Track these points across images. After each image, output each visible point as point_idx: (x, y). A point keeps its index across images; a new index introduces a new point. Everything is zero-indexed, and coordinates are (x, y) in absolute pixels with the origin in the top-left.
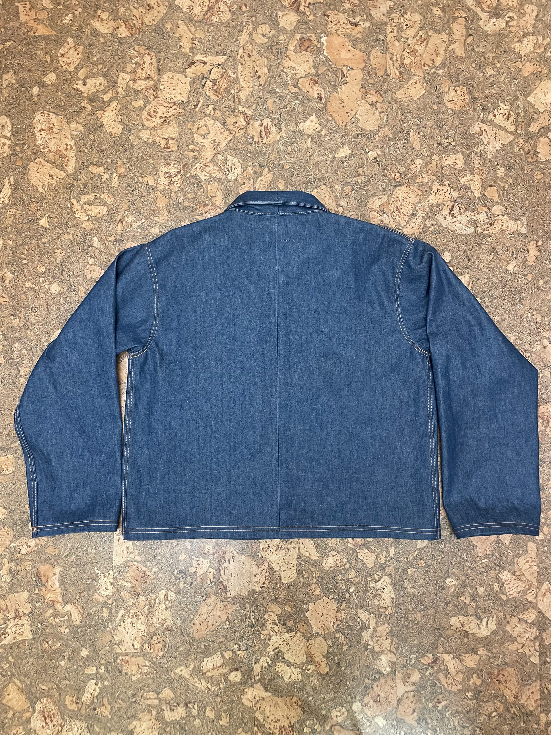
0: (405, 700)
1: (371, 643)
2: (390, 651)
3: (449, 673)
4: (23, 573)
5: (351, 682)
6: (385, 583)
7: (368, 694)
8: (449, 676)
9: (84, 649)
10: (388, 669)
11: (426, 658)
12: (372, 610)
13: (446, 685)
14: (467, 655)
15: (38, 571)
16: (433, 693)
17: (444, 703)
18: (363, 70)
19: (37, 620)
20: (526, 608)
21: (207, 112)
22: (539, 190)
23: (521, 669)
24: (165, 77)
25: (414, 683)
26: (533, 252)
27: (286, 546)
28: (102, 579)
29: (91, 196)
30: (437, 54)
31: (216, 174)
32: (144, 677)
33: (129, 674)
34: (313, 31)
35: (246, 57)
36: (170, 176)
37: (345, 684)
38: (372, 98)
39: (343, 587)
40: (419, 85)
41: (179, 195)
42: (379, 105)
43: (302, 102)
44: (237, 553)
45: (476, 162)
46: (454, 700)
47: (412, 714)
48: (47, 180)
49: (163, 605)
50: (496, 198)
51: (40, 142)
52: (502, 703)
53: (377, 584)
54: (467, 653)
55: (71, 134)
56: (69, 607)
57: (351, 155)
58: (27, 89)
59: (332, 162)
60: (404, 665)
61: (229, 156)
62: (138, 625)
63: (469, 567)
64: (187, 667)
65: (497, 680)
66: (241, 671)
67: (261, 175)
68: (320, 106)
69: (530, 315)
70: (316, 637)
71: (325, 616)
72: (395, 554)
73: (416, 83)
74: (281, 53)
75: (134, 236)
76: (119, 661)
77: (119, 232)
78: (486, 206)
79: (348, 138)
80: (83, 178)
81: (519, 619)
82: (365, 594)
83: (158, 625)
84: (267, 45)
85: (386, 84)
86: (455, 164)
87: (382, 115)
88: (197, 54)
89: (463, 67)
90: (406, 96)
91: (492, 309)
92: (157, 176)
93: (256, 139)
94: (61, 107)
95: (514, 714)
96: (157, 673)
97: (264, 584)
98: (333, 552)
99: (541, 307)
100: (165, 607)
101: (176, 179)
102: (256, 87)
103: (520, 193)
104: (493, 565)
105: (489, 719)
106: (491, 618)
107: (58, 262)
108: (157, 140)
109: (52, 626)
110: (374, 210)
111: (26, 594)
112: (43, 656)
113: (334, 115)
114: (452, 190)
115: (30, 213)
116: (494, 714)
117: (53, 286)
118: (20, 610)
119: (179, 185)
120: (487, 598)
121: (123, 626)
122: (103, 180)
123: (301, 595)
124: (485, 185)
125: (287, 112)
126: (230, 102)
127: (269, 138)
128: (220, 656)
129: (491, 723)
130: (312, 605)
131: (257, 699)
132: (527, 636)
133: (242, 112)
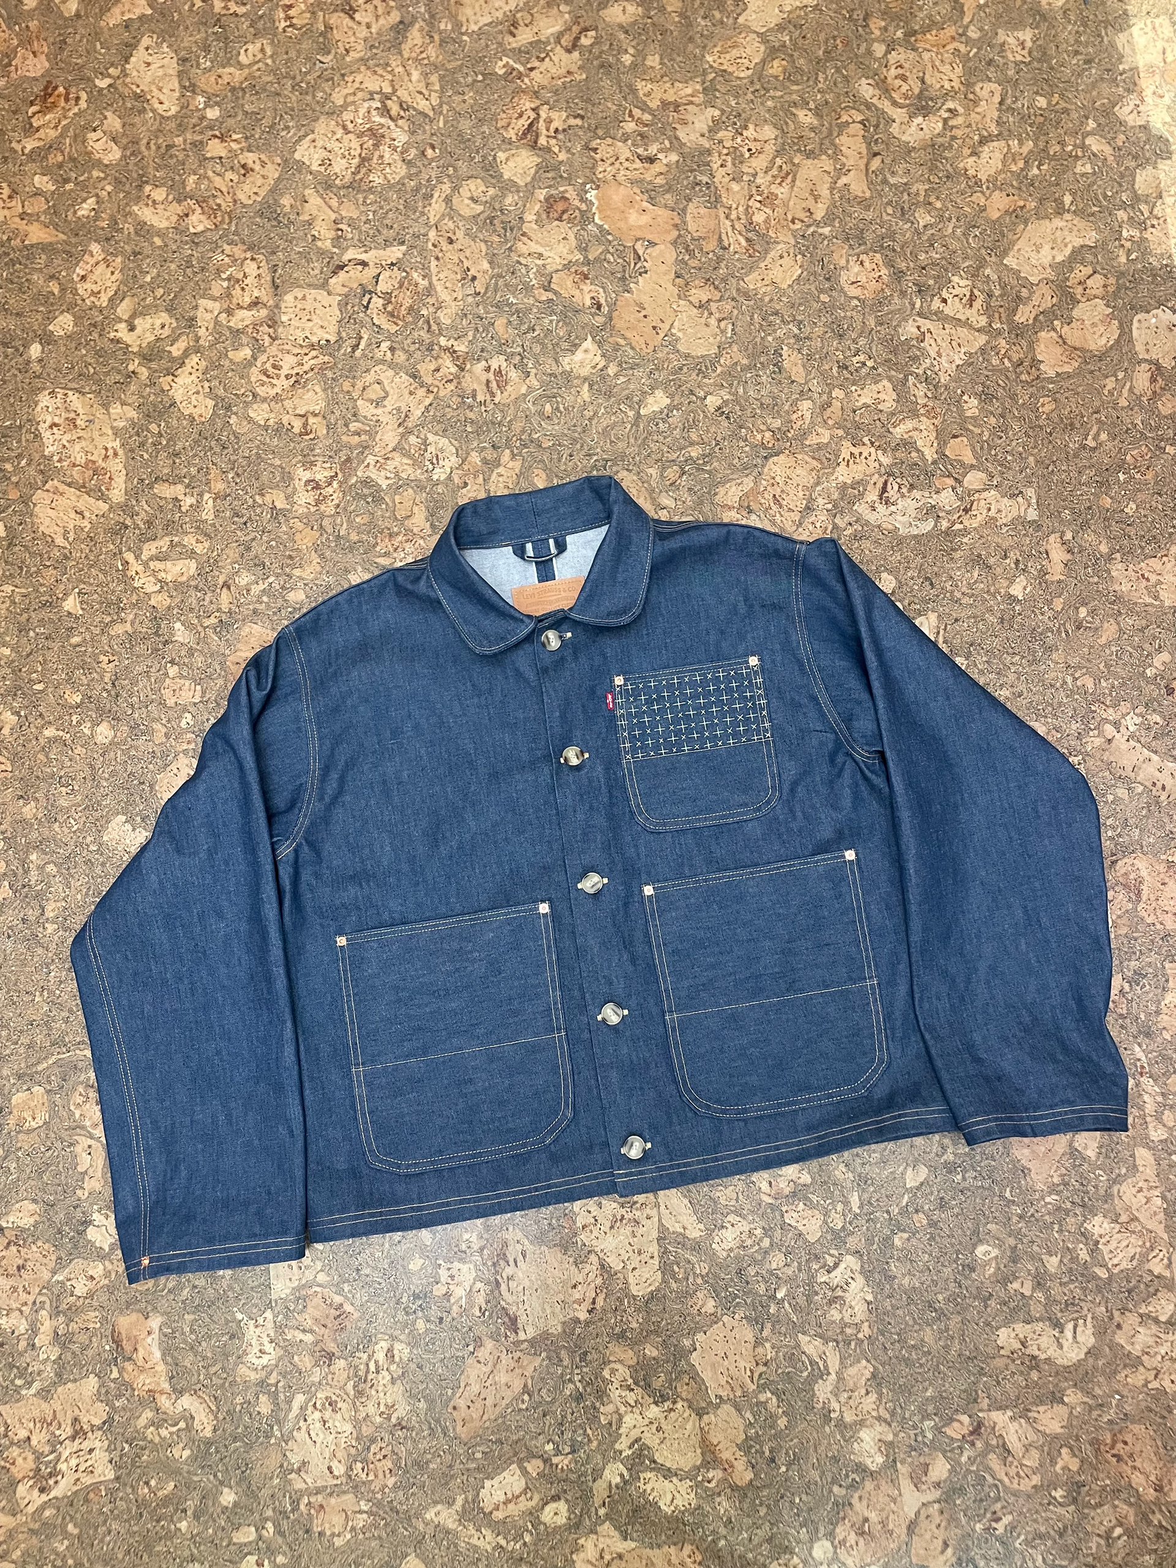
0: (923, 1524)
1: (835, 1405)
2: (879, 1418)
3: (1009, 1452)
4: (83, 1338)
5: (804, 1497)
6: (849, 1274)
7: (844, 1519)
8: (1010, 1459)
9: (226, 1490)
10: (880, 1459)
11: (955, 1424)
12: (830, 1333)
13: (1006, 1480)
14: (1041, 1409)
15: (114, 1331)
16: (981, 1500)
17: (1007, 1520)
18: (674, 243)
19: (120, 1438)
20: (1152, 1290)
21: (379, 355)
22: (1051, 434)
23: (1160, 1424)
24: (289, 298)
25: (938, 1484)
26: (1058, 555)
27: (630, 1215)
28: (251, 1332)
29: (162, 543)
30: (816, 198)
31: (409, 471)
32: (361, 1536)
33: (328, 1533)
34: (569, 181)
35: (444, 245)
36: (317, 487)
37: (792, 1502)
38: (700, 294)
39: (762, 1289)
40: (787, 261)
41: (338, 521)
42: (713, 306)
43: (564, 317)
44: (531, 1242)
45: (920, 392)
46: (1029, 1510)
47: (942, 1552)
48: (72, 521)
49: (385, 1373)
50: (968, 458)
51: (51, 449)
52: (1131, 1505)
53: (832, 1275)
54: (1042, 1403)
55: (112, 428)
56: (187, 1402)
57: (670, 408)
58: (17, 350)
59: (636, 424)
60: (911, 1446)
61: (430, 436)
62: (337, 1424)
63: (1021, 1217)
64: (450, 1503)
65: (1114, 1456)
66: (567, 1500)
67: (499, 465)
68: (599, 320)
69: (1069, 679)
70: (718, 1406)
71: (732, 1358)
72: (861, 1207)
73: (781, 257)
74: (512, 229)
75: (255, 611)
76: (302, 1507)
77: (225, 607)
78: (950, 475)
79: (661, 376)
80: (144, 508)
81: (1141, 1316)
82: (809, 1301)
83: (378, 1419)
84: (482, 217)
85: (722, 265)
86: (878, 401)
87: (723, 324)
88: (347, 248)
89: (869, 215)
90: (765, 282)
91: (993, 676)
92: (290, 489)
93: (480, 398)
94: (89, 377)
95: (1161, 1526)
96: (386, 1525)
97: (594, 1303)
98: (731, 1218)
99: (1089, 661)
100: (389, 1378)
101: (330, 490)
102: (470, 299)
103: (1014, 443)
104: (1069, 1205)
105: (1108, 1545)
106: (1081, 1322)
107: (106, 680)
108: (285, 420)
109: (154, 1447)
110: (730, 508)
111: (93, 1381)
112: (141, 1515)
113: (628, 334)
114: (880, 452)
115: (42, 589)
116: (1118, 1531)
117: (99, 729)
118: (84, 1420)
119: (336, 502)
120: (1065, 1280)
121: (304, 1428)
122: (184, 509)
123: (676, 1318)
124: (943, 437)
125: (536, 340)
126: (422, 333)
127: (506, 394)
128: (518, 1472)
129: (1114, 1552)
130: (700, 1336)
131: (607, 1557)
132: (1163, 1352)
133: (446, 349)
